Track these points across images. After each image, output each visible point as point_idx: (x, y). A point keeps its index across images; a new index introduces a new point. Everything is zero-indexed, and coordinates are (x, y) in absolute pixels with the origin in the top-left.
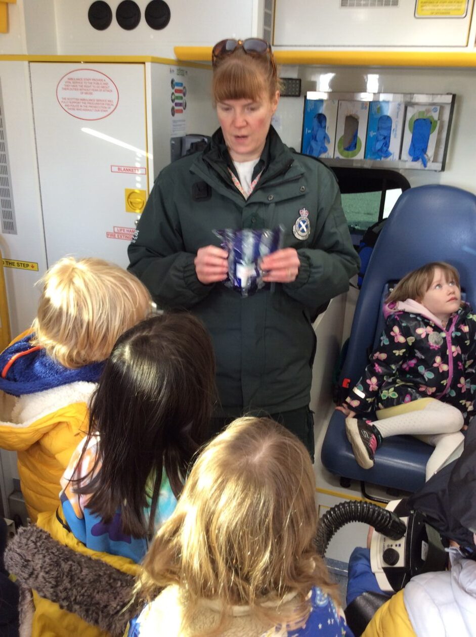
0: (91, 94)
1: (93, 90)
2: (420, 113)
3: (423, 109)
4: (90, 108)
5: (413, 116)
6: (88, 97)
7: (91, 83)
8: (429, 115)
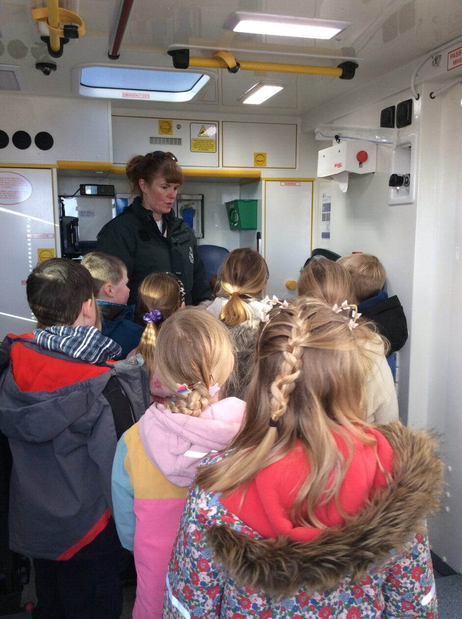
0: (10, 187)
1: (12, 185)
2: (185, 205)
3: (186, 203)
4: (9, 197)
5: (182, 208)
6: (8, 189)
7: (10, 181)
8: (190, 207)
